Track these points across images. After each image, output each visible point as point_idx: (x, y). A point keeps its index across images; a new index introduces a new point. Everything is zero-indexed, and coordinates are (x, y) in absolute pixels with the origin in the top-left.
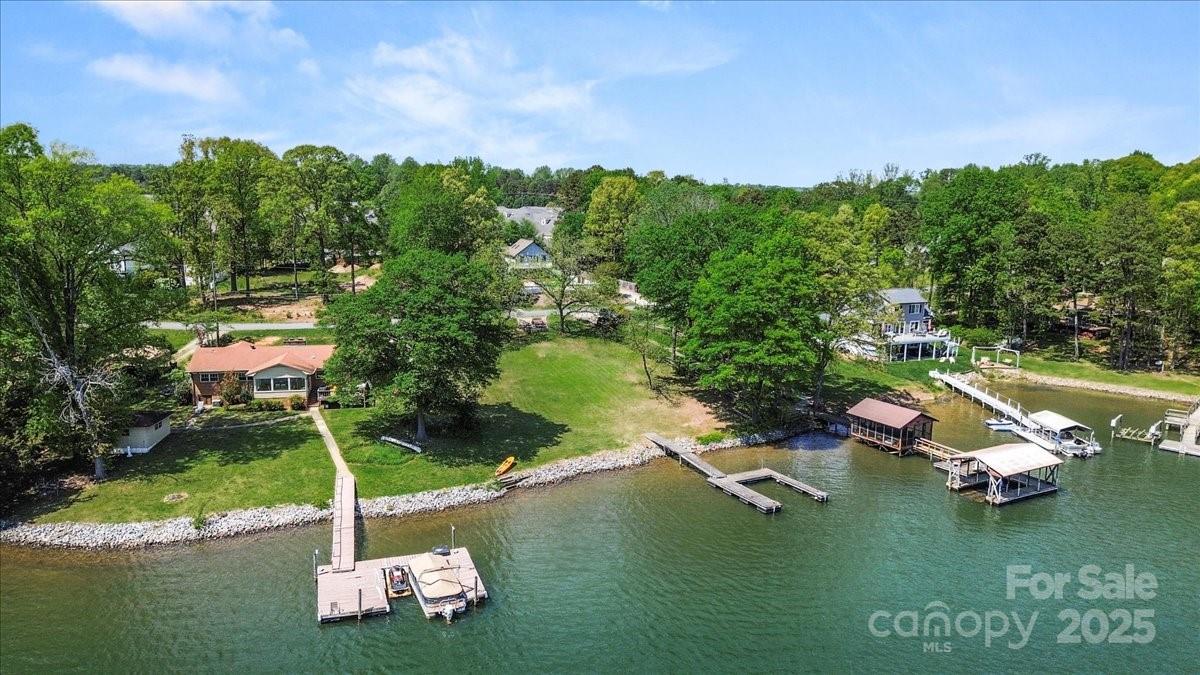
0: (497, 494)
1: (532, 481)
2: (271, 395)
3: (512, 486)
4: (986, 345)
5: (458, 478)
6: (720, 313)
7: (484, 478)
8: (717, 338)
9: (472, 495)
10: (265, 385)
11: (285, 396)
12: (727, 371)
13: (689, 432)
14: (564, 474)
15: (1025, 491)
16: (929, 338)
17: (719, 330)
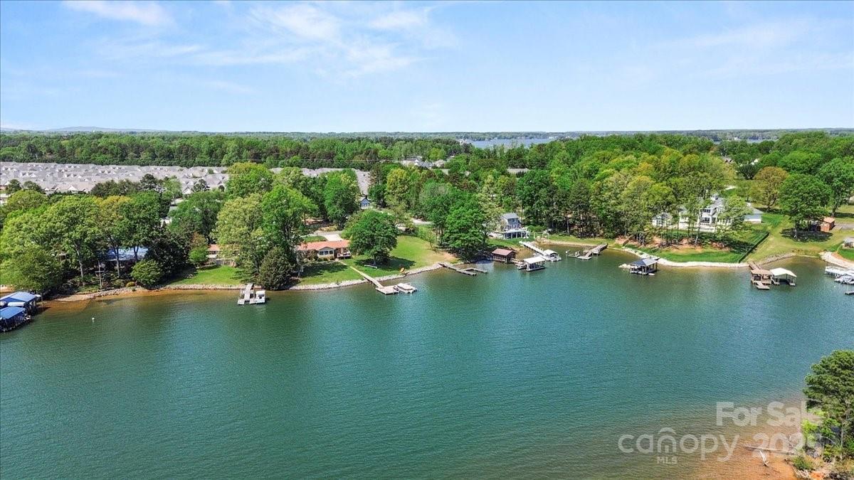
0: (403, 276)
1: (410, 273)
2: (324, 256)
3: (406, 274)
4: (539, 231)
6: (455, 225)
7: (398, 273)
8: (454, 233)
9: (398, 276)
10: (321, 253)
11: (328, 256)
12: (458, 242)
13: (448, 261)
14: (418, 271)
15: (536, 268)
16: (520, 230)
17: (455, 231)
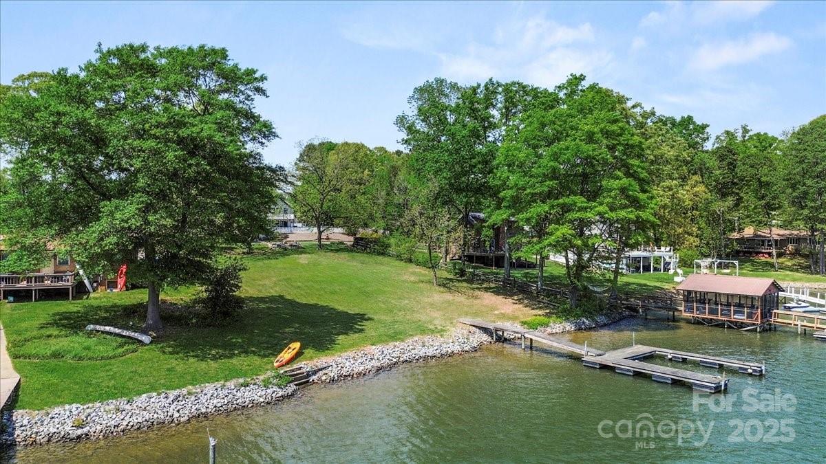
0: (280, 393)
1: (333, 373)
3: (303, 381)
5: (212, 373)
7: (256, 371)
9: (239, 394)
14: (376, 364)
